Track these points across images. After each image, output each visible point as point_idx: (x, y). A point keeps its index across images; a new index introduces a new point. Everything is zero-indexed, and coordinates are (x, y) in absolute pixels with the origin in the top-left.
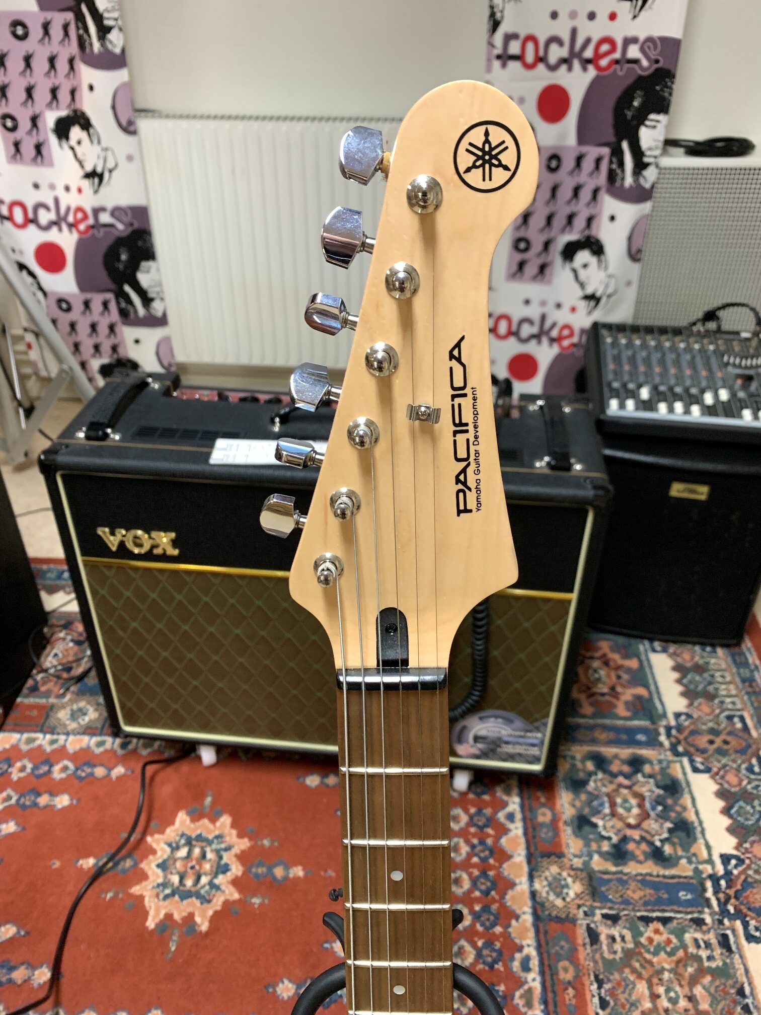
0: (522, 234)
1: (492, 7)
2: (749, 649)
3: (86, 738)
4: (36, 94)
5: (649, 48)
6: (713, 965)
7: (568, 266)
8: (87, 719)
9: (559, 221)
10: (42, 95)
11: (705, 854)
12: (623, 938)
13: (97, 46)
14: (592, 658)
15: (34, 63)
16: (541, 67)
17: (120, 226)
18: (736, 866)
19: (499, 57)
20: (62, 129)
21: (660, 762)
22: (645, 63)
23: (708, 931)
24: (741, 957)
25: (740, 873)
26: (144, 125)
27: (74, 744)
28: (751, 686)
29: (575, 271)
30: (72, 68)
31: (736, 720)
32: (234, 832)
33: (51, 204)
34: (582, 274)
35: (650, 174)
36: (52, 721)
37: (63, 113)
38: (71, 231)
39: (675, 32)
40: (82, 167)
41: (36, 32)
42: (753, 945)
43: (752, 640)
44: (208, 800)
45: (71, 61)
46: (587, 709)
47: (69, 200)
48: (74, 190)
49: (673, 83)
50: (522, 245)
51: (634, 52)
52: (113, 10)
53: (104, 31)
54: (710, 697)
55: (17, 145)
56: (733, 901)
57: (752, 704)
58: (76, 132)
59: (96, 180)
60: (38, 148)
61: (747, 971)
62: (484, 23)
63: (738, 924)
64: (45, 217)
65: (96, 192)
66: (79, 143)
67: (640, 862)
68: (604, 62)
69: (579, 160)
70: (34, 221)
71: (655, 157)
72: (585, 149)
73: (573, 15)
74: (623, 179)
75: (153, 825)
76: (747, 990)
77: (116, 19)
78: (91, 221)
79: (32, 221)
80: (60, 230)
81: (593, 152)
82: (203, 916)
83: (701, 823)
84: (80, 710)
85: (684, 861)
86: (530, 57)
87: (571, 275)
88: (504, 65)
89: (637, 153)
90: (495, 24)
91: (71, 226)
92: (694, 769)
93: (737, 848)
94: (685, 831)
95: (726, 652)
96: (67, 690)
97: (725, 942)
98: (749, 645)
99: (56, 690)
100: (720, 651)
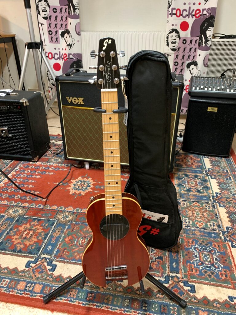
0: (176, 61)
1: (169, 2)
2: (231, 159)
3: (58, 164)
4: (57, 26)
5: (209, 11)
6: (210, 210)
7: (188, 70)
8: (58, 161)
9: (186, 57)
10: (59, 26)
11: (211, 192)
12: (187, 204)
13: (73, 13)
14: (188, 158)
15: (58, 18)
16: (181, 17)
17: (75, 59)
18: (219, 195)
19: (170, 14)
20: (63, 35)
21: (202, 176)
22: (208, 15)
23: (210, 204)
24: (217, 209)
25: (220, 196)
26: (82, 33)
27: (54, 165)
28: (230, 165)
29: (190, 70)
30: (66, 19)
31: (225, 170)
32: (92, 181)
33: (58, 54)
34: (192, 71)
35: (209, 43)
36: (50, 161)
37: (63, 30)
38: (62, 60)
39: (215, 6)
40: (67, 43)
41: (59, 11)
42: (221, 208)
43: (232, 157)
44: (86, 175)
45: (66, 18)
46: (185, 166)
47: (63, 52)
48: (64, 49)
49: (215, 19)
50: (176, 64)
51: (205, 12)
52: (77, 4)
53: (75, 9)
54: (218, 166)
55: (52, 38)
56: (217, 200)
57: (230, 168)
58: (66, 35)
59: (70, 47)
60: (57, 39)
61: (218, 211)
62: (167, 6)
63: (218, 204)
64: (56, 57)
65: (69, 50)
66: (66, 37)
67: (194, 192)
68: (197, 16)
69: (191, 41)
70: (54, 58)
71: (211, 38)
72: (193, 38)
73: (189, 4)
74: (202, 45)
75: (72, 178)
76: (218, 214)
77: (78, 7)
78: (68, 57)
79: (53, 58)
80: (60, 60)
81: (195, 39)
82: (83, 193)
83: (211, 187)
84: (57, 159)
85: (206, 193)
86: (178, 14)
87: (189, 71)
88: (171, 16)
89: (206, 38)
90: (169, 6)
91: (63, 59)
92: (212, 178)
93: (220, 192)
94: (207, 188)
95: (225, 159)
96: (54, 156)
97: (213, 207)
98: (232, 158)
99: (51, 156)
100: (223, 158)
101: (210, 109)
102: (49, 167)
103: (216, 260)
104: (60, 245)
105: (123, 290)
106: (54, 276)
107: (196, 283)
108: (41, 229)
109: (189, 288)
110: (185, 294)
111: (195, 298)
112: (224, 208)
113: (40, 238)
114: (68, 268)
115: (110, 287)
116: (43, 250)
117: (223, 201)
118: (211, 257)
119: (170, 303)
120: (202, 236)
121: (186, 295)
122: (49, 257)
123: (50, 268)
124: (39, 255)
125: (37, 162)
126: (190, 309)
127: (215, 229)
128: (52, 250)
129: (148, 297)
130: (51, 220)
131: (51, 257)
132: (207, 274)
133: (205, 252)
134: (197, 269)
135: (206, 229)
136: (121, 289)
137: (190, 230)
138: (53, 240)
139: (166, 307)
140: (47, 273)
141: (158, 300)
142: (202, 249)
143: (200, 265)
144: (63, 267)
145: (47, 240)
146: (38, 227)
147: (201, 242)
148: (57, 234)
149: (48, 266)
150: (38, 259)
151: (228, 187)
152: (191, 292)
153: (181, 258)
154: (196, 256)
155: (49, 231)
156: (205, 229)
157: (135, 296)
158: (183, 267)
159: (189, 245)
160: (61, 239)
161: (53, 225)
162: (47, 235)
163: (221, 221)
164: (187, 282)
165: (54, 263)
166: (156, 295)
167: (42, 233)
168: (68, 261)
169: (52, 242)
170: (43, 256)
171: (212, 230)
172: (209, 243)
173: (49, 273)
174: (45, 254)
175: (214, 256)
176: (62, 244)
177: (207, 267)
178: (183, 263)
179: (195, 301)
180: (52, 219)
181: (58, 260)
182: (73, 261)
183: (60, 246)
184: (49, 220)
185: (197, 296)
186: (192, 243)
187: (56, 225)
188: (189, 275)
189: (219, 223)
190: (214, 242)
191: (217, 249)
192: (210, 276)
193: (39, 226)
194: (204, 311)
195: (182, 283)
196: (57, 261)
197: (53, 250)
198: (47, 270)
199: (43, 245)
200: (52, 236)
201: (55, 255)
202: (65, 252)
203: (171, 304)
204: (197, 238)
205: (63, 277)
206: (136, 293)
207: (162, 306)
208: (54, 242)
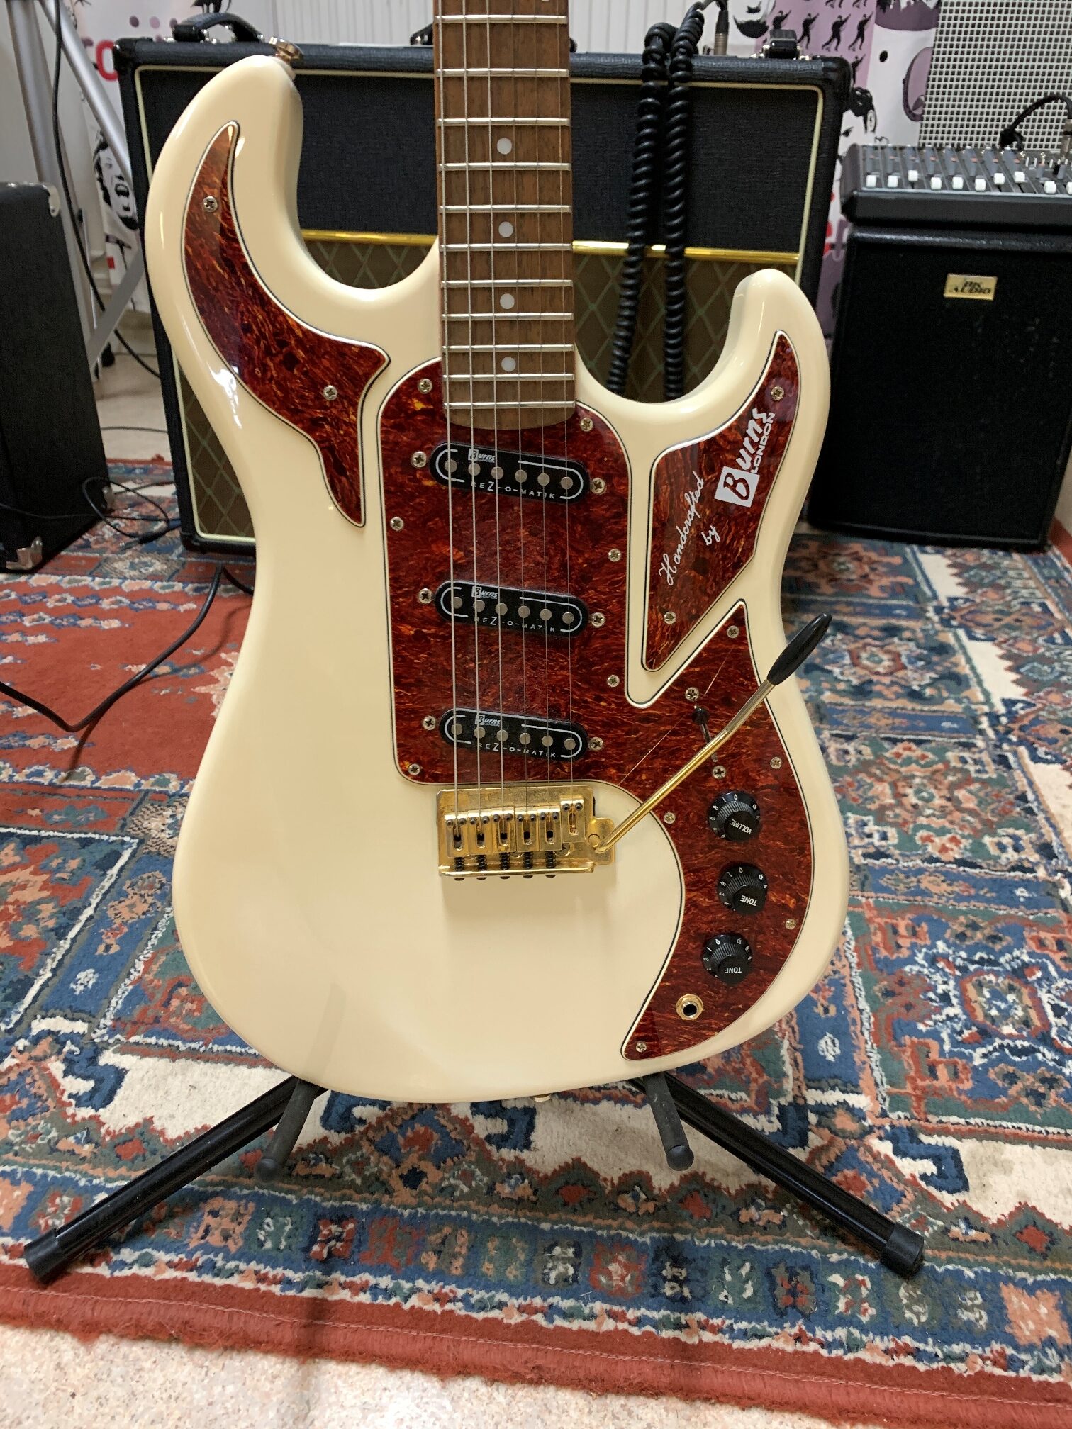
3: (148, 583)
6: (985, 776)
8: (151, 569)
11: (981, 698)
12: (859, 752)
14: (839, 555)
18: (1023, 708)
21: (923, 630)
23: (980, 752)
24: (1024, 772)
25: (1027, 715)
27: (132, 586)
28: (1057, 582)
31: (1034, 605)
36: (106, 568)
42: (1041, 765)
43: (1060, 548)
46: (826, 589)
54: (1000, 588)
56: (1016, 732)
57: (1058, 595)
61: (1031, 784)
63: (1023, 750)
67: (890, 700)
75: (229, 645)
76: (1030, 797)
83: (977, 676)
84: (144, 563)
85: (951, 701)
92: (972, 637)
93: (1026, 695)
94: (956, 681)
95: (1025, 556)
96: (128, 547)
97: (1002, 761)
98: (1058, 553)
99: (114, 548)
100: (1016, 556)
101: (956, 286)
102: (98, 596)
103: (1057, 1015)
104: (148, 964)
105: (535, 1193)
106: (103, 1130)
107: (960, 1135)
108: (39, 885)
109: (929, 1167)
110: (910, 1196)
111: (972, 1219)
112: (1058, 767)
113: (30, 931)
114: (193, 1087)
115: (453, 1181)
116: (46, 991)
117: (1050, 736)
118: (1028, 1002)
119: (824, 1252)
120: (960, 898)
121: (914, 1204)
122: (80, 1027)
123: (85, 1086)
124: (15, 1018)
125: (36, 576)
126: (949, 1282)
127: (1027, 865)
128: (100, 993)
129: (687, 1225)
130: (100, 841)
131: (94, 1027)
132: (1020, 1085)
133: (991, 978)
134: (960, 1062)
135: (981, 867)
136: (524, 1189)
137: (892, 872)
138: (109, 941)
139: (804, 1277)
140: (65, 1115)
141: (754, 1241)
142: (973, 962)
143: (973, 1043)
144: (165, 1079)
145: (74, 940)
146: (21, 875)
147: (960, 930)
148: (132, 906)
149: (70, 1078)
150: (11, 1043)
151: (1062, 674)
152: (940, 1188)
153: (861, 1011)
154: (945, 998)
155: (88, 896)
156: (974, 866)
157: (610, 1222)
158: (876, 1057)
159: (899, 947)
160: (159, 934)
161: (111, 866)
162: (75, 914)
163: (1054, 827)
164: (912, 1133)
165: (108, 1058)
166: (736, 1214)
167: (42, 907)
168: (195, 1045)
169: (101, 948)
170: (38, 1026)
171: (1013, 869)
172: (1007, 931)
173: (74, 1116)
174: (53, 1016)
175: (1044, 996)
176: (163, 959)
177: (1015, 1051)
178: (876, 1036)
179: (973, 1233)
180: (105, 837)
181: (137, 1043)
182: (229, 1048)
183: (146, 971)
184: (85, 843)
185: (977, 1206)
186: (915, 934)
187: (127, 863)
188: (919, 1099)
189: (1042, 835)
190: (1031, 925)
191: (1057, 957)
192: (1039, 1098)
193: (31, 869)
194: (1031, 1290)
195: (881, 1138)
196: (125, 1049)
197: (108, 991)
198: (65, 1098)
199: (43, 965)
200: (99, 920)
201: (117, 1019)
202: (175, 1003)
203: (834, 1258)
204: (938, 910)
205: (162, 1133)
206: (617, 1208)
207: (780, 1273)
208: (115, 949)
